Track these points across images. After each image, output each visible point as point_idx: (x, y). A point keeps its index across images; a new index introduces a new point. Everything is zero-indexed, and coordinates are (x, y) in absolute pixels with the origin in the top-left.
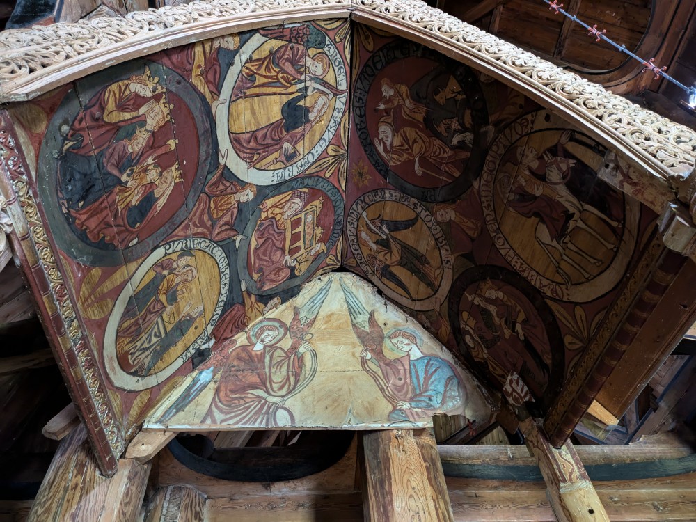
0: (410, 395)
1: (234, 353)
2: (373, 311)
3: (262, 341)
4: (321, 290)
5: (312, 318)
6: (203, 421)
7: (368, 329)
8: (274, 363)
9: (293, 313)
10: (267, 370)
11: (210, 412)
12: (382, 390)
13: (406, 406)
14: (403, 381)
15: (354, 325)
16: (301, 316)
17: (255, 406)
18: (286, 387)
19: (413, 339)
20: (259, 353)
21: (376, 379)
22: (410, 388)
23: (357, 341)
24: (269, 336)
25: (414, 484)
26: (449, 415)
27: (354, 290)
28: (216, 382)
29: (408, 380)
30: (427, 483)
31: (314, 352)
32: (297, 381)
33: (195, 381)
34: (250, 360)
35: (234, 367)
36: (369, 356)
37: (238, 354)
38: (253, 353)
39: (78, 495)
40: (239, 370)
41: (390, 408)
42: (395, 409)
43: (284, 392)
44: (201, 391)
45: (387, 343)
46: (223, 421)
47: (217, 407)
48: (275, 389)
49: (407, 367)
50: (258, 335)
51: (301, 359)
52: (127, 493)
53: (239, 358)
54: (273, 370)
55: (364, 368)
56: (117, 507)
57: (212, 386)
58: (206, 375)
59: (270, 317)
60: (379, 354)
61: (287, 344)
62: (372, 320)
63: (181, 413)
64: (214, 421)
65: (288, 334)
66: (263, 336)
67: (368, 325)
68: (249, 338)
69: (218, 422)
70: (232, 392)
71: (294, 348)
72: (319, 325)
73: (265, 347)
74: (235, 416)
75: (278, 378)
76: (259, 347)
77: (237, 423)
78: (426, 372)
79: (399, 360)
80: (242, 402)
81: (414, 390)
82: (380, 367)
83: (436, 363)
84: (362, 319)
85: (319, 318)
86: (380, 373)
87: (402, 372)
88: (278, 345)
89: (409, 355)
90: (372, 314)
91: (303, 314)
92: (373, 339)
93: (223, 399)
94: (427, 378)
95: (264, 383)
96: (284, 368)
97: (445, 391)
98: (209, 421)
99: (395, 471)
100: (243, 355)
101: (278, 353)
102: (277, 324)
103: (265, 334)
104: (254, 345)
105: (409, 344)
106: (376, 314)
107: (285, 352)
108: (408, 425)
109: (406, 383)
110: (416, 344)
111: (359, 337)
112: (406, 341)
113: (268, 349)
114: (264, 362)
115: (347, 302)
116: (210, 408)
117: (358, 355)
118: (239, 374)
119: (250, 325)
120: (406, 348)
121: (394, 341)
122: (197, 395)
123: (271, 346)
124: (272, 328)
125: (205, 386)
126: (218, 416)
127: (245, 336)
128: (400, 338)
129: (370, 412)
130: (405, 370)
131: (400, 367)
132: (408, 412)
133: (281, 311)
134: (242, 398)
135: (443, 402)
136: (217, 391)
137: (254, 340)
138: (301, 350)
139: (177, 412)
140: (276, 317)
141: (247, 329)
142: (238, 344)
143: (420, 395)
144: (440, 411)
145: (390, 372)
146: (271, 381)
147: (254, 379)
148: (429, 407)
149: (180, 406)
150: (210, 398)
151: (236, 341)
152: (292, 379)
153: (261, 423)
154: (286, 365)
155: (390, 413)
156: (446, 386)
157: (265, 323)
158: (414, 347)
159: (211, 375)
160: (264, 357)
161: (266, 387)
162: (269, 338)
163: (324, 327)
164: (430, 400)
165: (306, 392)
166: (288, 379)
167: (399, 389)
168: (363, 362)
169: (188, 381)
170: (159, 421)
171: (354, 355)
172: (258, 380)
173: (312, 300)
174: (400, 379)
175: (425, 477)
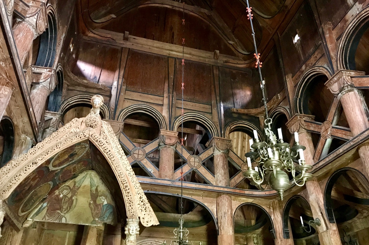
0: (99, 216)
1: (54, 198)
2: (98, 186)
3: (63, 194)
4: (84, 177)
5: (79, 186)
6: (43, 219)
7: (94, 192)
8: (65, 202)
9: (74, 184)
10: (62, 204)
11: (45, 217)
12: (92, 214)
13: (97, 219)
14: (98, 212)
15: (91, 191)
16: (76, 185)
17: (57, 216)
18: (66, 210)
19: (106, 197)
20: (61, 198)
21: (91, 210)
22: (100, 214)
23: (90, 196)
24: (65, 192)
25: (92, 241)
26: (107, 223)
27: (94, 178)
28: (47, 207)
29: (100, 211)
30: (96, 241)
31: (77, 199)
32: (70, 209)
33: (42, 206)
34: (58, 200)
35: (53, 202)
36: (92, 203)
37: (55, 198)
38: (59, 198)
39: (11, 237)
40: (54, 204)
41: (93, 220)
42: (94, 220)
43: (65, 212)
44: (43, 209)
45: (99, 198)
46: (48, 220)
47: (47, 215)
48: (63, 211)
49: (101, 207)
50: (62, 191)
51: (73, 201)
52: (23, 236)
53: (55, 199)
54: (64, 204)
55: (89, 206)
56: (20, 240)
57: (46, 208)
58: (45, 204)
59: (67, 185)
60: (95, 202)
61: (69, 196)
62: (96, 189)
63: (37, 216)
64: (45, 219)
65: (71, 192)
66: (63, 192)
67: (95, 191)
68: (59, 192)
69: (47, 219)
70: (52, 211)
71: (71, 197)
72: (81, 189)
73: (63, 196)
74: (51, 218)
75: (65, 207)
76: (61, 196)
77: (51, 221)
78: (106, 209)
79: (100, 204)
80: (54, 214)
81: (101, 215)
82: (94, 206)
83: (110, 207)
84: (94, 189)
85: (81, 187)
86: (93, 209)
87: (99, 208)
88: (67, 196)
89: (103, 203)
90: (97, 187)
91: (77, 185)
92: (94, 196)
93: (49, 213)
94: (106, 211)
95: (60, 209)
96: (67, 204)
97: (109, 216)
98: (44, 219)
99: (89, 237)
100: (57, 198)
101: (67, 198)
102: (68, 188)
103: (64, 191)
104: (60, 195)
105: (104, 199)
106: (98, 187)
107: (68, 198)
108: (96, 225)
109: (99, 212)
110: (106, 199)
111: (91, 195)
112: (104, 198)
113: (64, 197)
114: (62, 201)
115: (91, 182)
116: (45, 215)
117: (89, 202)
118: (54, 205)
119: (60, 187)
120: (103, 201)
121: (101, 198)
122: (42, 211)
123: (65, 196)
124: (67, 189)
125: (44, 208)
126: (47, 218)
127: (58, 191)
128: (103, 197)
129: (87, 220)
130: (100, 208)
131: (99, 207)
132: (97, 221)
133: (70, 183)
134: (54, 213)
135: (107, 219)
136: (48, 210)
137: (60, 193)
138: (73, 198)
139: (36, 216)
140: (69, 185)
141: (59, 189)
142: (56, 194)
143: (102, 216)
144: (105, 222)
145: (96, 208)
146: (63, 208)
147: (58, 207)
148: (103, 220)
149: (37, 214)
150: (46, 212)
151: (55, 193)
152: (69, 208)
153: (58, 221)
154: (68, 203)
155: (92, 221)
156: (109, 215)
157: (65, 187)
158: (106, 200)
159: (47, 204)
160: (62, 200)
161: (61, 209)
162: (65, 193)
163: (82, 190)
164: (104, 218)
165: (72, 212)
166: (68, 208)
167: (97, 214)
168: (90, 204)
169: (40, 206)
170: (31, 218)
171: (88, 202)
172: (59, 207)
173: (80, 180)
174: (98, 211)
175: (96, 239)
